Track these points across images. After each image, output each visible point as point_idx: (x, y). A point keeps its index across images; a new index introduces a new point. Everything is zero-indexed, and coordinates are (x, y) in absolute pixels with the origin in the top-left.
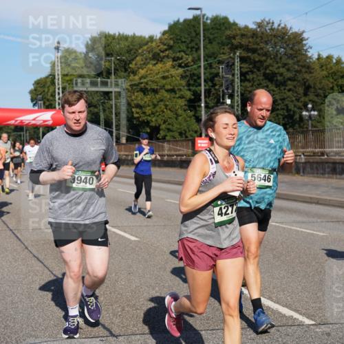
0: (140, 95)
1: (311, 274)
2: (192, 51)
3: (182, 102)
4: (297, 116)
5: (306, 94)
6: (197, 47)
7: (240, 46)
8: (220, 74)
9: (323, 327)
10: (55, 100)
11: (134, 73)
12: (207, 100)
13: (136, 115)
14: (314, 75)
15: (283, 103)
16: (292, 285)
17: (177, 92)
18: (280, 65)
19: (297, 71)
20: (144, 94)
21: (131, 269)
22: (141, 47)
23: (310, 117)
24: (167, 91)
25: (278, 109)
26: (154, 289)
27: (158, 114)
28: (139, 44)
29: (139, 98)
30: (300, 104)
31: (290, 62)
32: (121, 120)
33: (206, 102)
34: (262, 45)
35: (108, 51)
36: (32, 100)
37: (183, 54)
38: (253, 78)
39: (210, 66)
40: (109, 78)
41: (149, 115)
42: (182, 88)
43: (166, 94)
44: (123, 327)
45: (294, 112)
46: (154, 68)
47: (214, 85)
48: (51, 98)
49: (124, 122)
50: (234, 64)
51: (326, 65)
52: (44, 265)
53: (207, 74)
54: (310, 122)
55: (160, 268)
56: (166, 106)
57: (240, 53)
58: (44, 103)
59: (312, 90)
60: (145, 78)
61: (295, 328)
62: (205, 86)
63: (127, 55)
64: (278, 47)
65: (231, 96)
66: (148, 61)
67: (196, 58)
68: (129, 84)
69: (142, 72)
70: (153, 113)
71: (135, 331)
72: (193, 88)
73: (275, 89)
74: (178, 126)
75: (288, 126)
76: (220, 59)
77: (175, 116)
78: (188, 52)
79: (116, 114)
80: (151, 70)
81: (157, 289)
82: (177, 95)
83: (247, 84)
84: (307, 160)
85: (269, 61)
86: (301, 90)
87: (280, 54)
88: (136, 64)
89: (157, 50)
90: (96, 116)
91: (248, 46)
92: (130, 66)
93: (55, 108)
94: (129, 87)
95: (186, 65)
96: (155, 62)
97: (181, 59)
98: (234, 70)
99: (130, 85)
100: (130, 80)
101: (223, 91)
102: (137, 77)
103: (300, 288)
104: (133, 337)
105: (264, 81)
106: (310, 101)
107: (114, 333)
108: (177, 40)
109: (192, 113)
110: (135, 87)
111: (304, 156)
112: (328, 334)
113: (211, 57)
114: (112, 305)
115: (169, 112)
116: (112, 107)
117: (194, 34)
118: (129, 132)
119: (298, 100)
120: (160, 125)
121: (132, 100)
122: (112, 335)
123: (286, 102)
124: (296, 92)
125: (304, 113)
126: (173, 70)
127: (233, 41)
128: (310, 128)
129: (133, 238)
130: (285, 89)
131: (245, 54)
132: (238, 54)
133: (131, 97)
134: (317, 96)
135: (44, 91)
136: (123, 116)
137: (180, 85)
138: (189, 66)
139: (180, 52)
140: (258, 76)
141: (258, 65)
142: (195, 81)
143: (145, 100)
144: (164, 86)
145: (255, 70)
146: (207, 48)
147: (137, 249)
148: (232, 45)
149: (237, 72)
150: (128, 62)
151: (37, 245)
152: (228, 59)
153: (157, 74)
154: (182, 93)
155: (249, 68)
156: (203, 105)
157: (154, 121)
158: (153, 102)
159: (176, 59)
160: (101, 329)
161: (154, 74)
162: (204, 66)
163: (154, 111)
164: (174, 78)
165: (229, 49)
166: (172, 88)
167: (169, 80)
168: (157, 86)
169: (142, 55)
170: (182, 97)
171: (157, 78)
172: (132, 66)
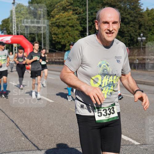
0: (56, 28)
1: (139, 120)
2: (82, 6)
3: (77, 32)
4: (135, 40)
5: (140, 29)
6: (85, 4)
7: (107, 4)
9: (144, 146)
11: (53, 17)
13: (54, 39)
14: (144, 19)
15: (128, 33)
16: (129, 125)
17: (75, 27)
18: (127, 13)
19: (135, 17)
20: (58, 28)
21: (49, 116)
22: (56, 4)
23: (142, 40)
24: (70, 26)
25: (126, 36)
26: (60, 126)
27: (65, 38)
28: (56, 2)
29: (55, 30)
30: (137, 34)
31: (132, 12)
32: (46, 41)
33: (89, 32)
34: (118, 3)
36: (1, 30)
37: (78, 7)
39: (92, 14)
41: (61, 39)
42: (77, 25)
43: (70, 29)
44: (44, 145)
45: (134, 37)
46: (63, 14)
49: (48, 42)
51: (151, 14)
52: (6, 114)
53: (90, 18)
54: (142, 43)
55: (64, 116)
56: (69, 34)
58: (7, 32)
59: (143, 26)
60: (59, 20)
61: (130, 146)
62: (89, 24)
63: (50, 8)
64: (126, 4)
66: (60, 11)
67: (85, 10)
68: (50, 23)
69: (57, 17)
70: (62, 38)
71: (50, 147)
72: (83, 25)
73: (124, 26)
75: (131, 45)
76: (97, 10)
77: (74, 39)
78: (80, 7)
79: (43, 38)
80: (62, 16)
81: (62, 126)
82: (75, 29)
84: (140, 62)
86: (137, 27)
87: (127, 8)
88: (54, 13)
89: (65, 6)
91: (111, 4)
92: (51, 13)
93: (12, 34)
94: (50, 24)
95: (80, 13)
96: (64, 12)
97: (77, 10)
100: (51, 21)
102: (54, 19)
103: (133, 126)
106: (142, 32)
107: (39, 148)
110: (53, 24)
111: (138, 60)
112: (147, 150)
113: (92, 9)
114: (39, 134)
115: (70, 37)
118: (50, 47)
119: (136, 32)
120: (66, 44)
121: (52, 31)
122: (39, 149)
123: (130, 33)
124: (135, 28)
125: (139, 38)
126: (73, 16)
127: (104, 1)
128: (142, 46)
129: (51, 101)
130: (129, 26)
133: (51, 29)
134: (146, 29)
135: (7, 26)
136: (47, 39)
137: (76, 23)
139: (76, 6)
142: (84, 21)
143: (59, 31)
144: (68, 24)
146: (90, 5)
147: (53, 106)
148: (103, 3)
150: (50, 11)
151: (2, 104)
153: (65, 18)
154: (77, 27)
156: (87, 34)
157: (63, 42)
158: (62, 32)
159: (74, 10)
160: (33, 146)
161: (63, 18)
162: (88, 14)
163: (63, 36)
164: (73, 20)
165: (101, 5)
166: (72, 25)
167: (71, 21)
168: (65, 24)
169: (57, 8)
170: (77, 30)
171: (65, 20)
172: (52, 13)
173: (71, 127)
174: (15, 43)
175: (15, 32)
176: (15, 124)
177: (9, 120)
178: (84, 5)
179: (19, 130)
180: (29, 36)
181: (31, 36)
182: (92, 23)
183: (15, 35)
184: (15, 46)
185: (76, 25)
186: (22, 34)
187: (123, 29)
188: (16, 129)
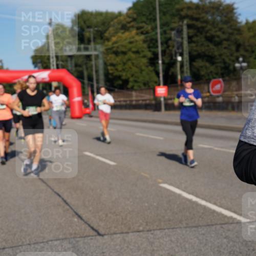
0: (113, 56)
2: (150, 21)
3: (145, 61)
4: (231, 68)
5: (237, 50)
6: (154, 18)
7: (186, 17)
8: (173, 38)
10: (50, 63)
11: (108, 40)
12: (164, 58)
13: (111, 72)
14: (243, 35)
15: (221, 58)
17: (141, 53)
18: (217, 29)
20: (117, 55)
22: (112, 20)
23: (241, 67)
24: (133, 52)
27: (127, 70)
28: (111, 18)
29: (112, 58)
30: (234, 58)
31: (225, 26)
32: (100, 75)
33: (163, 60)
34: (203, 15)
35: (88, 24)
36: (33, 63)
37: (144, 24)
38: (197, 40)
39: (165, 32)
40: (89, 44)
41: (121, 71)
42: (144, 50)
43: (133, 56)
44: (107, 228)
45: (229, 65)
46: (123, 35)
47: (168, 47)
49: (102, 77)
50: (182, 30)
51: (252, 28)
52: (48, 186)
53: (163, 39)
54: (241, 71)
56: (133, 64)
57: (187, 22)
58: (42, 65)
59: (242, 47)
60: (116, 44)
61: (234, 225)
62: (162, 47)
63: (102, 26)
64: (216, 16)
65: (181, 55)
66: (118, 30)
67: (154, 27)
68: (104, 48)
69: (114, 39)
70: (123, 70)
71: (116, 231)
72: (153, 50)
73: (214, 48)
74: (143, 79)
75: (225, 75)
76: (172, 27)
77: (140, 71)
78: (148, 23)
79: (95, 71)
80: (121, 37)
81: (131, 200)
82: (141, 55)
83: (193, 45)
84: (240, 100)
85: (209, 27)
86: (233, 48)
87: (217, 20)
88: (109, 33)
89: (124, 22)
90: (81, 74)
91: (192, 16)
92: (105, 35)
93: (50, 68)
94: (104, 51)
95: (147, 32)
96: (123, 31)
97: (143, 28)
98: (183, 34)
99: (107, 50)
100: (105, 46)
101: (175, 51)
102: (110, 43)
104: (115, 236)
105: (206, 42)
106: (241, 55)
107: (100, 232)
108: (139, 13)
109: (153, 68)
110: (109, 51)
111: (238, 97)
113: (165, 25)
114: (98, 213)
115: (135, 68)
116: (92, 66)
117: (151, 9)
119: (232, 55)
120: (129, 78)
121: (108, 60)
122: (99, 234)
123: (223, 57)
124: (230, 49)
125: (237, 65)
126: (137, 36)
127: (181, 13)
129: (112, 163)
130: (222, 47)
131: (191, 22)
132: (185, 22)
133: (106, 58)
134: (246, 51)
135: (42, 56)
136: (101, 72)
137: (143, 47)
138: (149, 33)
139: (142, 22)
140: (201, 38)
141: (201, 30)
142: (154, 44)
143: (117, 60)
145: (199, 34)
146: (162, 19)
148: (181, 16)
149: (185, 35)
150: (103, 32)
152: (178, 26)
153: (125, 40)
154: (144, 53)
155: (194, 33)
157: (124, 75)
158: (123, 61)
159: (139, 28)
160: (91, 230)
161: (123, 40)
162: (160, 32)
163: (124, 67)
164: (138, 43)
165: (178, 18)
166: (136, 50)
167: (134, 45)
168: (126, 49)
169: (114, 26)
170: (144, 57)
171: (126, 43)
172: (107, 35)
174: (54, 81)
175: (53, 65)
176: (63, 199)
177: (53, 193)
178: (152, 20)
179: (68, 207)
180: (74, 69)
181: (77, 70)
182: (165, 46)
183: (54, 69)
186: (63, 67)
187: (213, 52)
188: (64, 207)
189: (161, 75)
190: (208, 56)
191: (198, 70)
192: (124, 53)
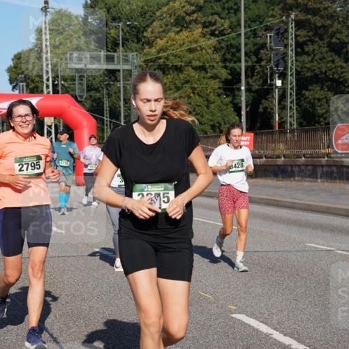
2: (229, 13)
3: (215, 84)
6: (235, 7)
7: (296, 6)
8: (268, 45)
10: (43, 82)
11: (150, 44)
12: (249, 80)
17: (209, 70)
20: (164, 73)
22: (159, 9)
24: (195, 68)
28: (158, 4)
33: (247, 84)
34: (328, 4)
35: (114, 14)
36: (11, 81)
37: (216, 17)
38: (314, 50)
39: (254, 33)
40: (115, 51)
42: (215, 64)
43: (193, 73)
46: (177, 37)
47: (260, 60)
48: (37, 79)
50: (286, 31)
53: (249, 46)
56: (194, 89)
57: (296, 16)
58: (27, 86)
60: (164, 51)
62: (246, 61)
63: (141, 19)
65: (283, 76)
66: (169, 27)
67: (235, 23)
68: (142, 59)
69: (161, 43)
72: (230, 65)
73: (344, 65)
74: (210, 118)
76: (268, 24)
77: (206, 103)
78: (224, 15)
79: (124, 100)
80: (173, 40)
82: (209, 75)
83: (305, 58)
85: (336, 26)
88: (152, 32)
89: (181, 13)
90: (98, 103)
91: (306, 5)
92: (145, 34)
93: (42, 92)
94: (143, 64)
95: (221, 33)
96: (178, 29)
97: (215, 24)
98: (287, 38)
99: (145, 61)
100: (145, 54)
101: (271, 68)
102: (153, 50)
105: (329, 54)
109: (229, 99)
110: (150, 64)
113: (255, 22)
115: (197, 97)
116: (120, 91)
126: (203, 40)
131: (302, 17)
132: (293, 17)
137: (213, 60)
138: (225, 35)
139: (212, 14)
140: (320, 47)
141: (321, 31)
142: (233, 54)
143: (165, 81)
144: (190, 62)
145: (317, 39)
146: (250, 9)
148: (286, 4)
149: (291, 41)
150: (142, 29)
152: (278, 23)
154: (215, 71)
155: (309, 36)
156: (243, 88)
158: (175, 84)
159: (207, 24)
161: (177, 46)
162: (245, 34)
164: (204, 51)
165: (280, 9)
166: (201, 64)
167: (197, 54)
168: (181, 61)
169: (161, 20)
170: (214, 77)
171: (182, 51)
172: (147, 34)
173: (201, 342)
174: (49, 116)
175: (48, 87)
178: (232, 11)
180: (85, 95)
181: (90, 96)
183: (49, 93)
184: (49, 124)
185: (212, 64)
186: (66, 91)
187: (342, 73)
189: (243, 113)
190: (333, 80)
191: (313, 105)
192: (178, 69)
